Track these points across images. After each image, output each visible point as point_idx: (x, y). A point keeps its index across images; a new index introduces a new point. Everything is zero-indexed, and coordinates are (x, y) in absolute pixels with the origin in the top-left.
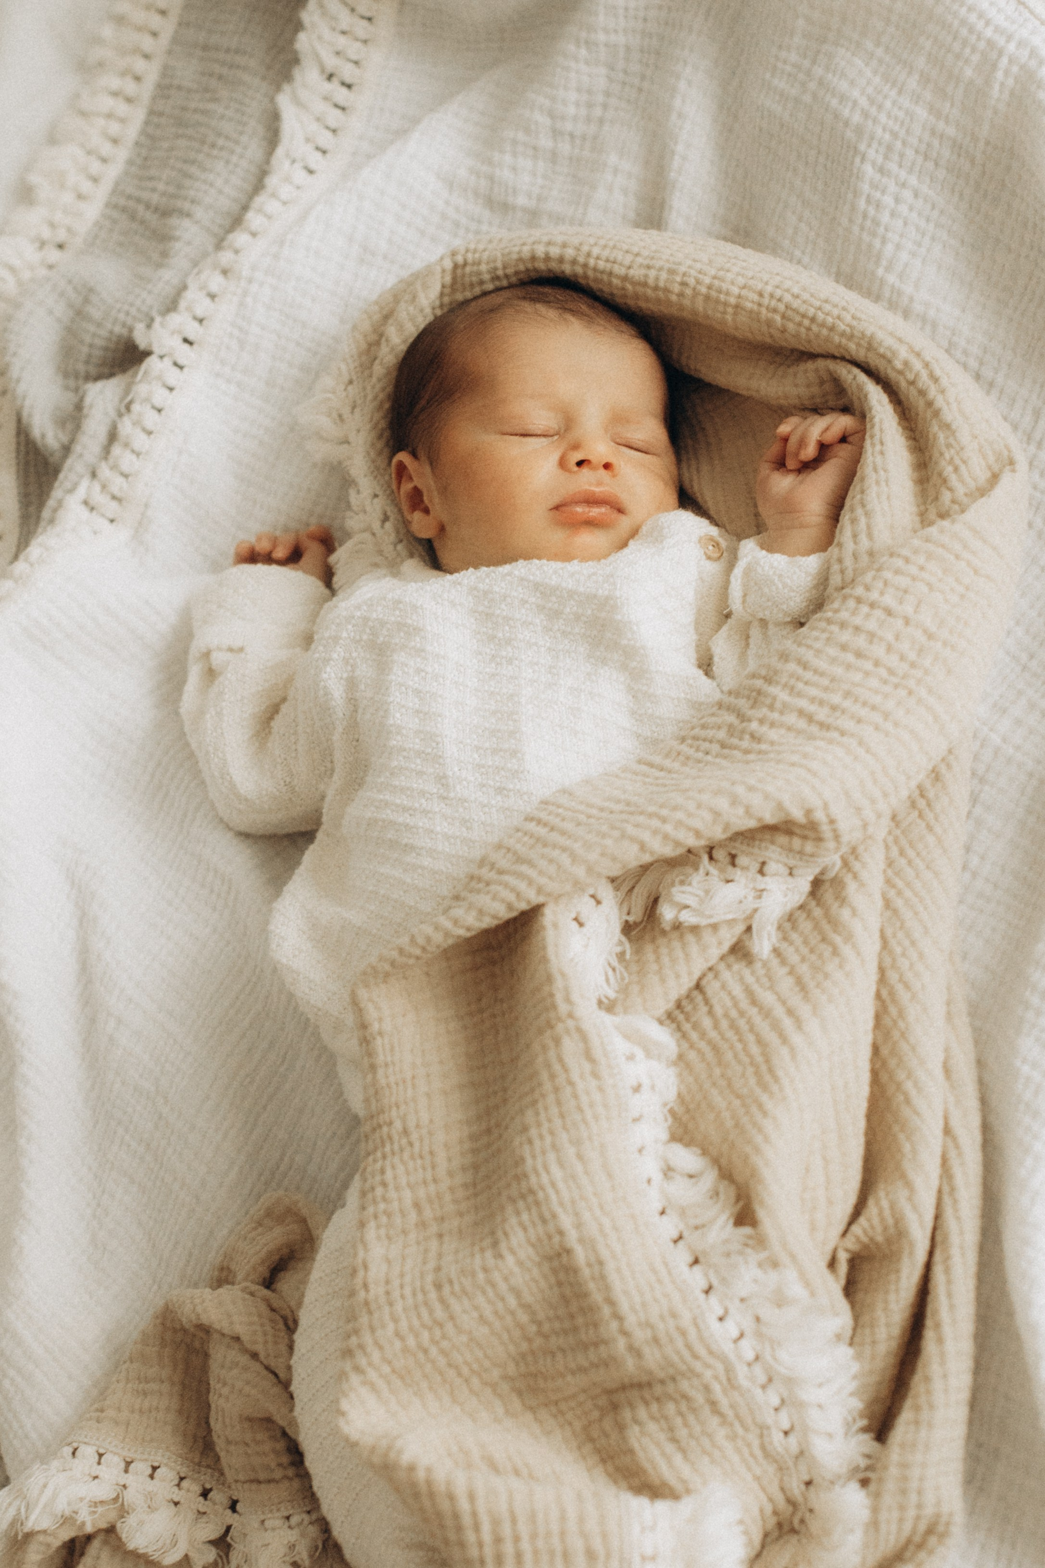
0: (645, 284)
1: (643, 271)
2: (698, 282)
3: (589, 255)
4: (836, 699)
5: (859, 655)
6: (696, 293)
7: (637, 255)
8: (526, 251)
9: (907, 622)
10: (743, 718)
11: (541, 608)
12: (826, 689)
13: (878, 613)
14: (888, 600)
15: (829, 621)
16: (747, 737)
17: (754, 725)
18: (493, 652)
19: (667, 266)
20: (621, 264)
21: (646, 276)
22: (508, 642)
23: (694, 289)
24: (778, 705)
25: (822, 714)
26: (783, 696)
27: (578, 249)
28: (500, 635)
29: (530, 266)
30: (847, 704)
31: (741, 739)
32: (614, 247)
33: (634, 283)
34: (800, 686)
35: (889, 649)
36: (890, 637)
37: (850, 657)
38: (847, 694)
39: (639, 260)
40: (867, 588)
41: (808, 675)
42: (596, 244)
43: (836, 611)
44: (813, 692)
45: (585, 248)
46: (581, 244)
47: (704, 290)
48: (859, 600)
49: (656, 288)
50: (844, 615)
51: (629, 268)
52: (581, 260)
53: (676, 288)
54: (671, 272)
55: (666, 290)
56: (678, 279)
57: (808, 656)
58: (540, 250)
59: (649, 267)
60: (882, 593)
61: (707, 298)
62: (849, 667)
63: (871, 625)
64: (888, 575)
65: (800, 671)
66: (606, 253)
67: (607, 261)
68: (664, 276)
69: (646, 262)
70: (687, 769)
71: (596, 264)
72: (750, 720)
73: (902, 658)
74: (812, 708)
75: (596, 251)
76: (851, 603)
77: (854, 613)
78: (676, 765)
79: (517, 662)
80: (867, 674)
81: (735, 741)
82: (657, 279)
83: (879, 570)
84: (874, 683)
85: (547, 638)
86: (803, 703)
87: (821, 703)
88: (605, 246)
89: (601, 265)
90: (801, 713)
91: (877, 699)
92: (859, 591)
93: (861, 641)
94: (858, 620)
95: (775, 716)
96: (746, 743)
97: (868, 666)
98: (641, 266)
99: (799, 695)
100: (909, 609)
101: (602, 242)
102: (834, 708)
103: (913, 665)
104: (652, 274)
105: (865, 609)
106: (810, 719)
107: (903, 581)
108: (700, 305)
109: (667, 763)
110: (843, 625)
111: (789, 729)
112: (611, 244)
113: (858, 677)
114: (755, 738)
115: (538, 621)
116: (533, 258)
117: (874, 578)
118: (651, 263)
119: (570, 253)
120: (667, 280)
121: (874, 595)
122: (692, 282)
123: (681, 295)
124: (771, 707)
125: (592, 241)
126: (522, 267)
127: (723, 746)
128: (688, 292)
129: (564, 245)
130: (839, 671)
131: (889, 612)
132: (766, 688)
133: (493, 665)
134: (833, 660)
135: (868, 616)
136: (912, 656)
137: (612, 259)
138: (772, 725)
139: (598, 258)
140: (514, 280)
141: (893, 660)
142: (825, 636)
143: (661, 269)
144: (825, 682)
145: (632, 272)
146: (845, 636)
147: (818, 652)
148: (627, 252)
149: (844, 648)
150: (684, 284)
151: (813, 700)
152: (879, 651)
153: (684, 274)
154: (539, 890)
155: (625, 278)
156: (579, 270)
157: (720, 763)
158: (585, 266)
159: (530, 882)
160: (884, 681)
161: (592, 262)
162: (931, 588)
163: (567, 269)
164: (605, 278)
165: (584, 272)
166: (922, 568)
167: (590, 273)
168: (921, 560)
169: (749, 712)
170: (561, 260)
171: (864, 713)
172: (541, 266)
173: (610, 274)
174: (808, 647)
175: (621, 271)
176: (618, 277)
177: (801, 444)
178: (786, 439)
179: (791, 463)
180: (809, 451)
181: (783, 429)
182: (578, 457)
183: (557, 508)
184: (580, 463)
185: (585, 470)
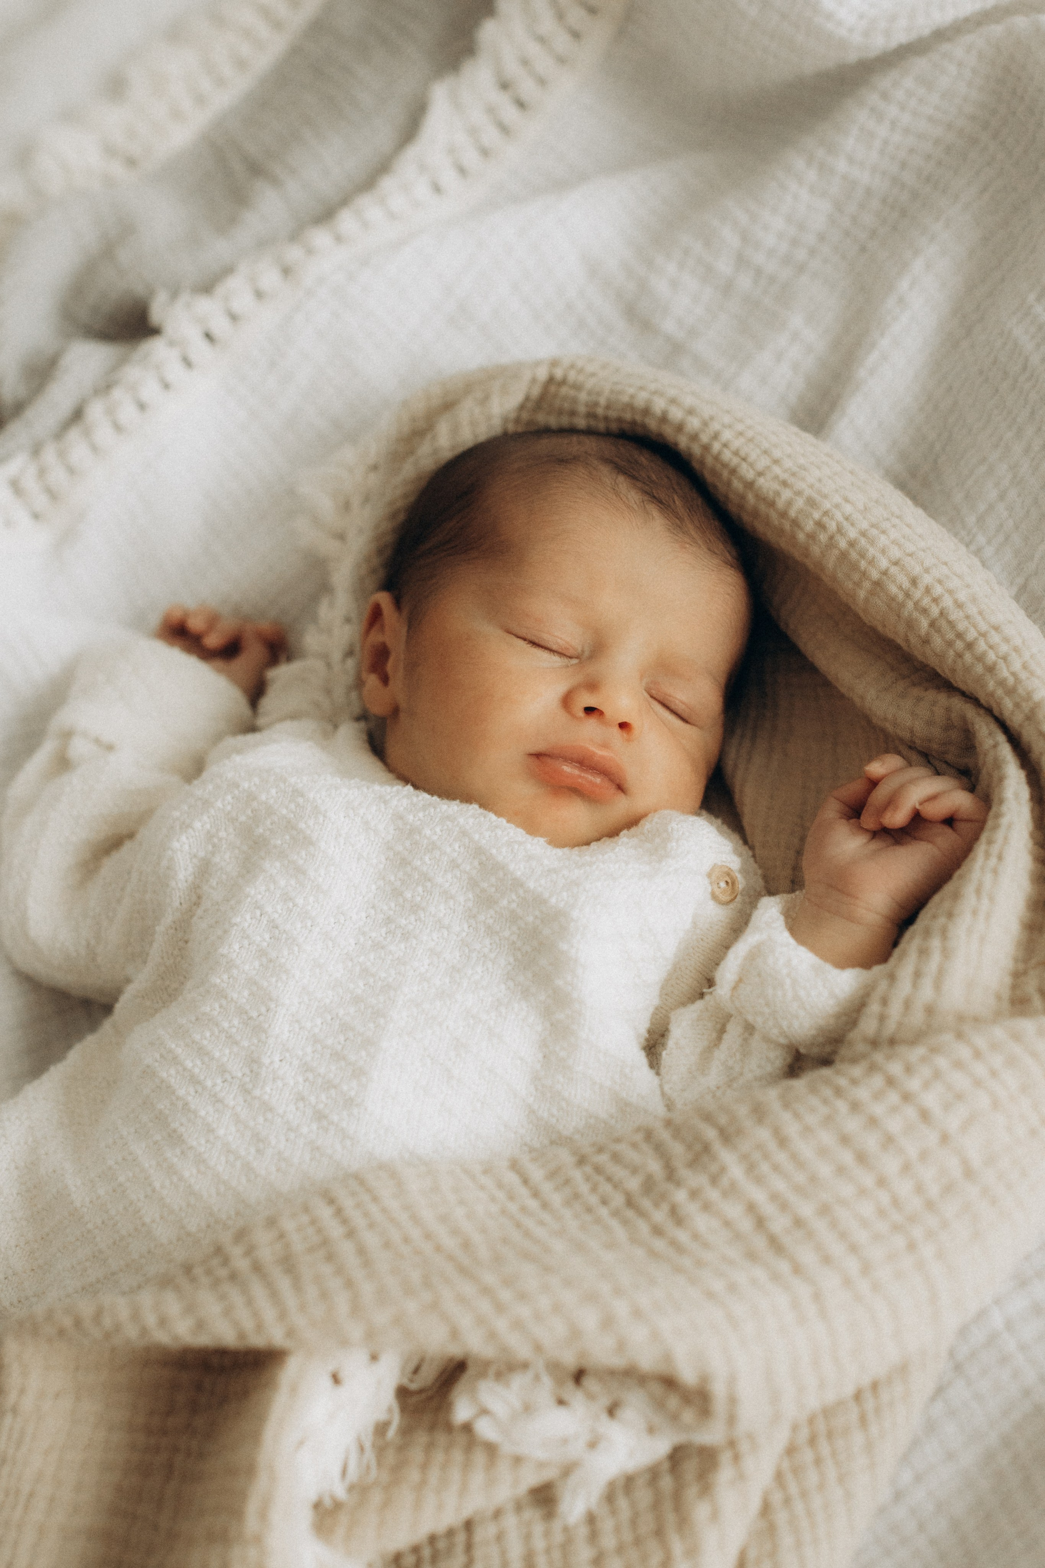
0: (772, 504)
1: (776, 486)
2: (840, 530)
3: (716, 436)
4: (806, 1210)
5: (862, 1158)
6: (831, 543)
7: (776, 462)
8: (641, 400)
9: (945, 1139)
10: (671, 1174)
11: (473, 884)
12: (798, 1190)
13: (910, 1112)
14: (931, 1099)
15: (839, 1092)
16: (665, 1207)
17: (680, 1196)
18: (390, 913)
19: (808, 492)
20: (751, 465)
21: (778, 494)
22: (415, 908)
23: (831, 538)
24: (725, 1181)
25: (779, 1224)
26: (736, 1171)
27: (705, 424)
28: (408, 895)
29: (638, 418)
30: (820, 1226)
31: (656, 1205)
32: (751, 440)
33: (758, 496)
34: (765, 1168)
35: (906, 1168)
36: (912, 1151)
37: (847, 1157)
38: (824, 1210)
39: (777, 470)
40: (909, 1069)
41: (781, 1157)
42: (730, 426)
43: (854, 1082)
44: (780, 1185)
45: (715, 426)
46: (712, 418)
47: (843, 544)
48: (891, 1082)
49: (784, 515)
50: (862, 1093)
51: (760, 474)
52: (704, 438)
53: (809, 526)
54: (811, 502)
55: (795, 523)
56: (816, 515)
57: (792, 1129)
58: (659, 405)
59: (785, 484)
60: (926, 1085)
61: (844, 555)
62: (841, 1170)
63: (894, 1125)
64: (942, 1062)
66: (737, 443)
67: (736, 453)
68: (800, 503)
69: (784, 476)
70: (567, 1213)
71: (719, 453)
72: (678, 1184)
73: (919, 1189)
74: (768, 1209)
75: (727, 435)
76: (878, 1081)
77: (878, 1096)
78: (556, 1199)
79: (414, 941)
80: (862, 1192)
81: (646, 1203)
82: (789, 503)
83: (934, 1050)
84: (867, 1209)
85: (466, 926)
86: (759, 1196)
87: (784, 1206)
88: (741, 434)
89: (727, 455)
90: (751, 1208)
91: (861, 1236)
92: (895, 1068)
93: (871, 1142)
94: (878, 1109)
95: (713, 1195)
96: (660, 1216)
97: (868, 1180)
98: (776, 477)
99: (759, 1180)
100: (953, 1123)
101: (740, 427)
102: (799, 1223)
103: (930, 1205)
104: (786, 494)
105: (893, 1097)
106: (760, 1223)
107: (960, 1080)
108: (831, 561)
109: (547, 1188)
110: (855, 1107)
111: (727, 1224)
112: (750, 434)
113: (847, 1190)
114: (675, 1214)
115: (461, 899)
116: (646, 411)
117: (923, 1059)
118: (791, 480)
119: (693, 423)
120: (801, 511)
121: (914, 1084)
122: (832, 526)
123: (812, 537)
124: (714, 1180)
125: (727, 419)
126: (628, 416)
127: (630, 1202)
128: (823, 537)
129: (691, 412)
130: (825, 1170)
131: (925, 1115)
132: (717, 1147)
133: (383, 931)
134: (823, 1152)
135: (894, 1110)
136: (934, 1191)
137: (742, 453)
138: (707, 1207)
139: (725, 445)
140: (614, 426)
141: (904, 1188)
142: (824, 1110)
143: (799, 493)
144: (800, 1178)
145: (761, 481)
146: (852, 1125)
147: (807, 1130)
148: (765, 452)
149: (845, 1140)
150: (820, 525)
151: (774, 1197)
152: (891, 1165)
153: (826, 513)
154: (290, 1333)
155: (750, 485)
156: (697, 450)
157: (614, 1223)
158: (706, 448)
159: (283, 1315)
160: (881, 1213)
161: (716, 447)
162: (996, 1104)
163: (683, 442)
164: (725, 474)
165: (702, 456)
166: (994, 1073)
167: (709, 461)
168: (997, 1061)
169: (683, 1172)
170: (680, 428)
171: (837, 1249)
172: (652, 424)
173: (733, 471)
174: (797, 1116)
175: (749, 474)
176: (741, 479)
177: (891, 802)
178: (873, 783)
179: (868, 820)
180: (898, 818)
181: (876, 768)
182: (590, 700)
183: (538, 755)
184: (589, 711)
185: (592, 721)
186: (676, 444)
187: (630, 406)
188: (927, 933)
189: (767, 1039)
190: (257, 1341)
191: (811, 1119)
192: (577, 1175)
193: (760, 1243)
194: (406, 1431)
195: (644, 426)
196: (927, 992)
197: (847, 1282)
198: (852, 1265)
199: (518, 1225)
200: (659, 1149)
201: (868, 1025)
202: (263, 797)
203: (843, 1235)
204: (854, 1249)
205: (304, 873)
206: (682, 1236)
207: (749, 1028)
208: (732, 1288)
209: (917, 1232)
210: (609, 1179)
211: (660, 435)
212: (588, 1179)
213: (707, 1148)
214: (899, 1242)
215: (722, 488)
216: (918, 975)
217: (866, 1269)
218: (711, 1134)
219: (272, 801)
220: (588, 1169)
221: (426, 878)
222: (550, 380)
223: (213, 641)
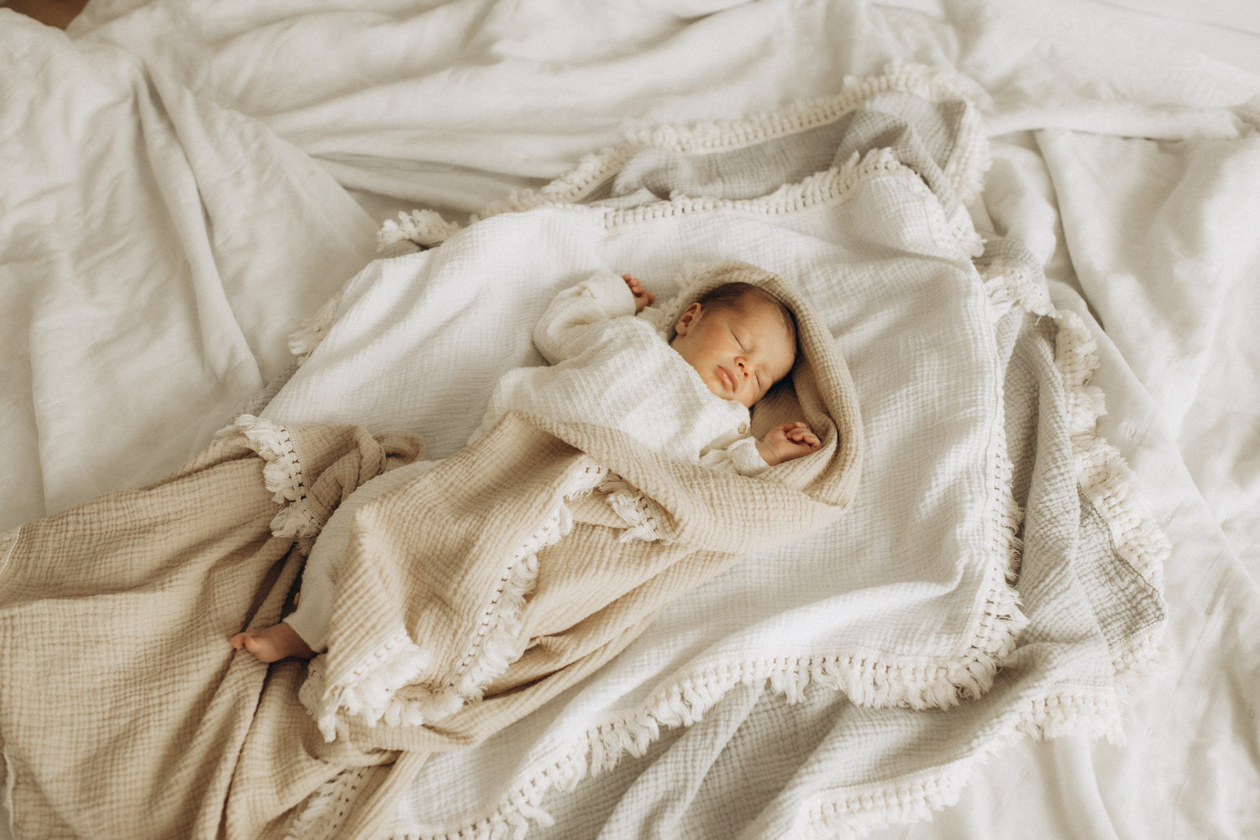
3: (809, 320)
4: (724, 503)
5: (744, 500)
7: (821, 334)
8: (795, 299)
9: (767, 508)
10: (695, 476)
12: (725, 497)
13: (763, 497)
14: (770, 497)
15: (748, 482)
16: (689, 483)
17: (695, 482)
20: (814, 332)
21: (816, 342)
24: (708, 486)
25: (716, 502)
26: (712, 485)
30: (726, 508)
31: (687, 481)
33: (811, 340)
34: (720, 488)
35: (753, 509)
36: (758, 506)
37: (741, 498)
38: (728, 506)
40: (768, 487)
41: (725, 489)
44: (721, 494)
48: (762, 488)
49: (815, 349)
50: (754, 486)
51: (815, 335)
55: (816, 353)
57: (732, 483)
58: (799, 303)
60: (770, 493)
62: (738, 500)
63: (757, 498)
64: (778, 491)
65: (725, 484)
68: (820, 348)
70: (665, 469)
71: (808, 324)
72: (696, 480)
73: (754, 516)
74: (715, 497)
76: (760, 485)
77: (757, 489)
78: (663, 466)
80: (740, 508)
81: (685, 480)
82: (818, 347)
83: (777, 487)
84: (739, 512)
86: (715, 493)
87: (719, 499)
90: (711, 494)
91: (734, 517)
92: (766, 485)
93: (749, 498)
94: (756, 492)
95: (704, 487)
96: (687, 483)
97: (743, 506)
99: (716, 490)
100: (771, 506)
102: (720, 504)
103: (754, 520)
104: (818, 344)
105: (761, 491)
106: (711, 499)
107: (780, 498)
109: (662, 463)
110: (750, 488)
111: (703, 495)
113: (737, 505)
114: (691, 485)
116: (795, 302)
117: (773, 487)
119: (805, 313)
120: (820, 351)
121: (768, 491)
124: (705, 484)
127: (681, 477)
129: (806, 309)
130: (734, 498)
131: (766, 500)
132: (711, 477)
134: (736, 493)
135: (759, 494)
136: (757, 518)
138: (700, 488)
139: (810, 323)
141: (751, 513)
142: (742, 485)
144: (727, 496)
145: (814, 337)
146: (747, 491)
147: (735, 487)
151: (718, 496)
152: (751, 506)
154: (589, 448)
156: (802, 320)
157: (675, 478)
158: (805, 321)
159: (589, 443)
160: (742, 515)
161: (807, 322)
162: (784, 508)
163: (799, 316)
166: (788, 501)
169: (698, 477)
170: (801, 312)
171: (727, 516)
172: (794, 307)
177: (798, 433)
178: (795, 427)
179: (789, 435)
180: (798, 438)
181: (799, 424)
182: (742, 362)
183: (720, 367)
184: (740, 365)
185: (739, 368)
188: (790, 464)
189: (734, 467)
190: (579, 447)
191: (737, 484)
192: (671, 465)
193: (709, 503)
194: (591, 498)
196: (782, 476)
197: (725, 523)
198: (728, 521)
201: (763, 475)
203: (730, 514)
204: (730, 517)
206: (691, 490)
207: (731, 462)
209: (748, 524)
210: (679, 470)
212: (673, 467)
213: (707, 477)
214: (742, 523)
216: (782, 471)
217: (731, 524)
218: (711, 474)
222: (773, 279)
223: (635, 289)
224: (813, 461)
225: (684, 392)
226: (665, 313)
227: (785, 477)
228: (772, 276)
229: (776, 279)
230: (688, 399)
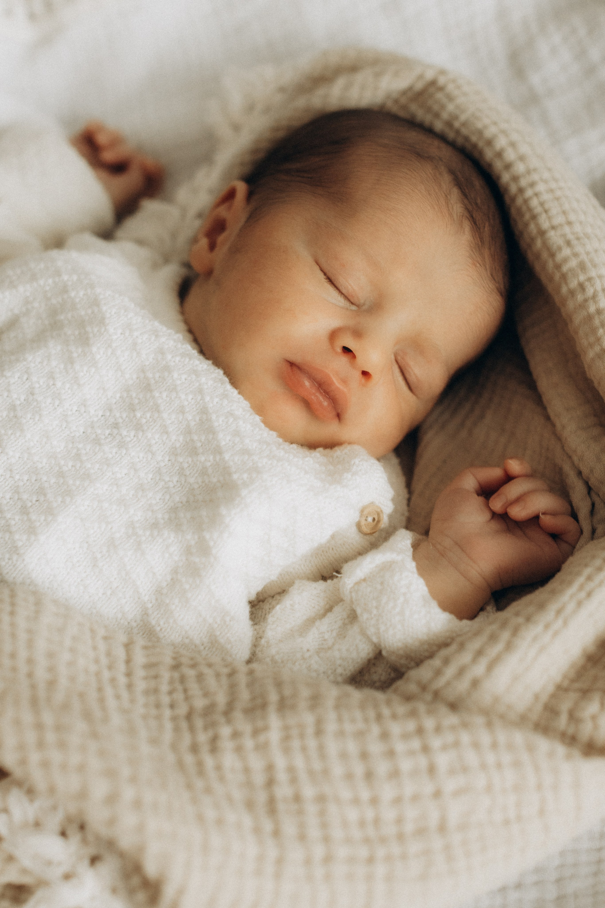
0: (552, 255)
1: (560, 242)
2: (594, 297)
3: (532, 185)
4: (308, 792)
5: (369, 775)
6: (584, 305)
7: (569, 223)
8: (490, 132)
9: (437, 794)
10: (229, 711)
11: (188, 431)
12: (311, 773)
13: (423, 761)
16: (210, 733)
17: (225, 731)
18: (120, 420)
19: (584, 257)
20: (549, 218)
21: (560, 249)
22: (138, 427)
23: (586, 300)
24: (262, 738)
26: (274, 735)
27: (528, 172)
28: (138, 415)
29: (481, 144)
31: (206, 728)
32: (558, 199)
33: (545, 244)
34: (296, 744)
35: (398, 800)
36: (408, 790)
37: (359, 769)
38: (321, 799)
39: (567, 229)
40: (438, 729)
41: (312, 743)
42: (546, 182)
43: (394, 717)
44: (299, 762)
45: (535, 177)
46: (535, 170)
47: (592, 309)
48: (420, 731)
49: (558, 267)
51: (553, 228)
52: (523, 183)
53: (573, 284)
54: (582, 267)
55: (564, 277)
56: (582, 278)
58: (501, 143)
59: (568, 243)
60: (444, 748)
61: (590, 318)
62: (349, 777)
63: (405, 764)
64: (465, 738)
65: (310, 730)
66: (546, 197)
67: (542, 204)
68: (573, 263)
69: (570, 237)
70: (141, 700)
71: (530, 198)
72: (229, 722)
73: (399, 821)
74: (282, 776)
75: (541, 187)
76: (411, 725)
77: (405, 737)
78: (141, 685)
79: (124, 451)
80: (356, 801)
81: (199, 723)
82: (566, 260)
83: (465, 725)
84: (352, 815)
85: (167, 459)
86: (280, 762)
87: (294, 780)
88: (552, 191)
89: (534, 203)
90: (270, 768)
91: (337, 833)
92: (429, 723)
93: (382, 768)
94: (400, 747)
95: (249, 743)
96: (203, 738)
97: (365, 795)
98: (564, 236)
99: (287, 751)
100: (450, 785)
101: (553, 185)
102: (297, 798)
103: (401, 837)
104: (566, 252)
105: (416, 744)
106: (270, 783)
107: (471, 757)
108: (578, 319)
109: (139, 674)
110: (385, 736)
111: (247, 770)
112: (558, 193)
113: (346, 794)
114: (214, 743)
115: (174, 438)
116: (489, 143)
117: (453, 728)
118: (574, 242)
119: (520, 168)
120: (571, 270)
121: (436, 743)
122: (590, 292)
123: (572, 293)
124: (256, 733)
125: (546, 175)
126: (474, 139)
127: (189, 717)
128: (580, 297)
129: (522, 158)
130: (337, 770)
131: (432, 770)
132: (272, 709)
133: (107, 432)
134: (344, 756)
135: (411, 753)
136: (409, 827)
137: (546, 206)
138: (239, 749)
139: (536, 195)
140: (460, 141)
141: (389, 814)
142: (360, 725)
143: (576, 255)
144: (317, 765)
145: (552, 234)
147: (341, 734)
148: (564, 213)
149: (364, 756)
150: (582, 287)
151: (291, 770)
152: (387, 792)
153: (590, 279)
155: (542, 233)
156: (513, 189)
157: (168, 726)
158: (521, 190)
160: (362, 824)
161: (529, 193)
162: (489, 788)
163: (505, 178)
164: (527, 216)
165: (516, 195)
166: (499, 766)
167: (519, 201)
168: (506, 758)
169: (238, 715)
170: (508, 166)
171: (314, 833)
172: (489, 154)
173: (534, 217)
174: (340, 720)
175: (545, 224)
176: (537, 225)
177: (521, 500)
178: (509, 477)
179: (497, 504)
180: (522, 514)
181: (514, 465)
182: (350, 344)
183: (292, 364)
184: (346, 350)
185: (344, 359)
186: (499, 178)
187: (480, 133)
191: (348, 727)
192: (166, 675)
193: (261, 797)
195: (481, 153)
197: (308, 862)
198: (318, 851)
199: (100, 690)
200: (233, 688)
202: (73, 294)
203: (324, 826)
204: (326, 839)
205: (72, 363)
206: (209, 761)
208: (220, 822)
209: (381, 852)
210: (185, 691)
211: (490, 165)
212: (171, 682)
213: (264, 706)
214: (363, 852)
215: (520, 226)
217: (328, 859)
218: (273, 697)
219: (77, 300)
220: (176, 675)
221: (156, 408)
222: (433, 83)
223: (109, 156)
224: (571, 607)
225: (193, 452)
226: (184, 210)
227: (490, 667)
228: (429, 75)
229: (442, 81)
230: (204, 472)
